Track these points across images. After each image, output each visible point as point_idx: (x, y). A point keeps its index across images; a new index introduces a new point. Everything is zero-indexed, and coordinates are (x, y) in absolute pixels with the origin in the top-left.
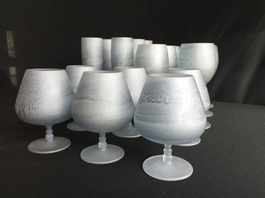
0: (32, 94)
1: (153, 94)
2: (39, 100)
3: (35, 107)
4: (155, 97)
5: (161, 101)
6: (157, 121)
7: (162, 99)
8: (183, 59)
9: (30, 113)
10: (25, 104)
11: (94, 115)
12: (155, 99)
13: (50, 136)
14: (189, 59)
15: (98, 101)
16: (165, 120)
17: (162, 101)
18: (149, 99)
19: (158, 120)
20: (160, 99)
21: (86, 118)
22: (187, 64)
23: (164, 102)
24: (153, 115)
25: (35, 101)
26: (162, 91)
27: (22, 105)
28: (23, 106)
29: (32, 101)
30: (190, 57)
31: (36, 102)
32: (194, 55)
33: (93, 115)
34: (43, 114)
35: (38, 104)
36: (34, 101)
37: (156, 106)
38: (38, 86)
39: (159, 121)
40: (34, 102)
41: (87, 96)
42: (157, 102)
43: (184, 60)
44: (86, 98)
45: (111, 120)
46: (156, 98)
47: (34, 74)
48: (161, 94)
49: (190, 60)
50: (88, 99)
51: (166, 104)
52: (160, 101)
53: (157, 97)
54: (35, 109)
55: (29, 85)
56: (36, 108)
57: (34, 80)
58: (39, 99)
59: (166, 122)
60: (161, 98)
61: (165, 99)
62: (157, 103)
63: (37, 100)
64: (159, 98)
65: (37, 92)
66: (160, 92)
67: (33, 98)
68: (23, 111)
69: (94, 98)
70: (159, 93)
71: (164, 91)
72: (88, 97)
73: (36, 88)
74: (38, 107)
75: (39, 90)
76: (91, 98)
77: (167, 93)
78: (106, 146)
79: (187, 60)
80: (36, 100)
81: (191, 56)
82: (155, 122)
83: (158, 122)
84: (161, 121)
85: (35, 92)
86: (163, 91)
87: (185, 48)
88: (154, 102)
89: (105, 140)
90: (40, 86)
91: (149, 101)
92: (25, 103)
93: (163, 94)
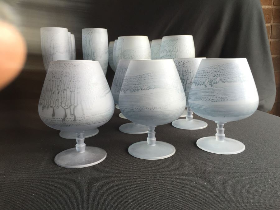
8: (172, 50)
9: (84, 114)
10: (76, 104)
18: (224, 80)
27: (70, 106)
28: (72, 107)
49: (180, 51)
55: (74, 79)
68: (72, 113)
79: (176, 51)
81: (180, 47)
92: (74, 103)
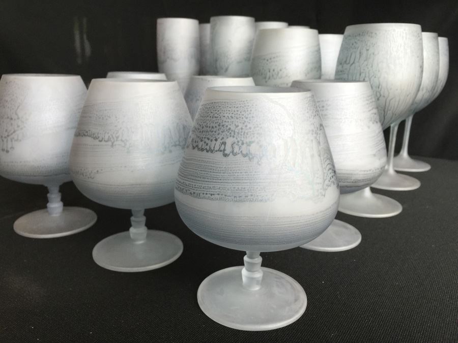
0: (3, 122)
1: (203, 132)
2: (14, 134)
3: (7, 147)
4: (205, 138)
5: (215, 149)
6: (203, 194)
7: (218, 143)
8: (344, 60)
11: (98, 171)
12: (205, 142)
13: (56, 205)
14: (357, 60)
15: (107, 141)
16: (218, 194)
17: (217, 148)
18: (196, 142)
19: (205, 192)
20: (214, 142)
21: (83, 176)
22: (351, 71)
23: (221, 151)
24: (197, 179)
25: (8, 136)
26: (219, 125)
29: (3, 136)
30: (358, 56)
31: (9, 139)
32: (368, 50)
33: (96, 171)
34: (21, 162)
35: (12, 141)
36: (6, 135)
37: (204, 159)
38: (15, 106)
39: (206, 194)
40: (5, 137)
41: (87, 130)
42: (208, 149)
43: (346, 62)
44: (86, 134)
45: (132, 185)
46: (206, 140)
47: (9, 83)
48: (217, 132)
49: (358, 62)
50: (89, 136)
51: (225, 155)
52: (212, 148)
53: (208, 139)
54: (7, 152)
56: (9, 149)
57: (9, 95)
58: (14, 132)
59: (220, 199)
60: (216, 140)
61: (224, 143)
62: (207, 151)
63: (12, 134)
64: (212, 141)
65: (12, 119)
66: (216, 127)
67: (5, 130)
69: (99, 135)
70: (212, 130)
71: (223, 126)
72: (89, 132)
73: (10, 110)
74: (12, 148)
75: (16, 114)
76: (94, 134)
77: (230, 129)
78: (145, 235)
79: (351, 62)
80: (10, 134)
81: (360, 53)
82: (198, 196)
83: (204, 198)
84: (210, 195)
85: (8, 118)
86: (221, 124)
87: (350, 36)
88: (202, 150)
89: (144, 224)
90: (18, 107)
91: (195, 146)
93: (220, 131)
